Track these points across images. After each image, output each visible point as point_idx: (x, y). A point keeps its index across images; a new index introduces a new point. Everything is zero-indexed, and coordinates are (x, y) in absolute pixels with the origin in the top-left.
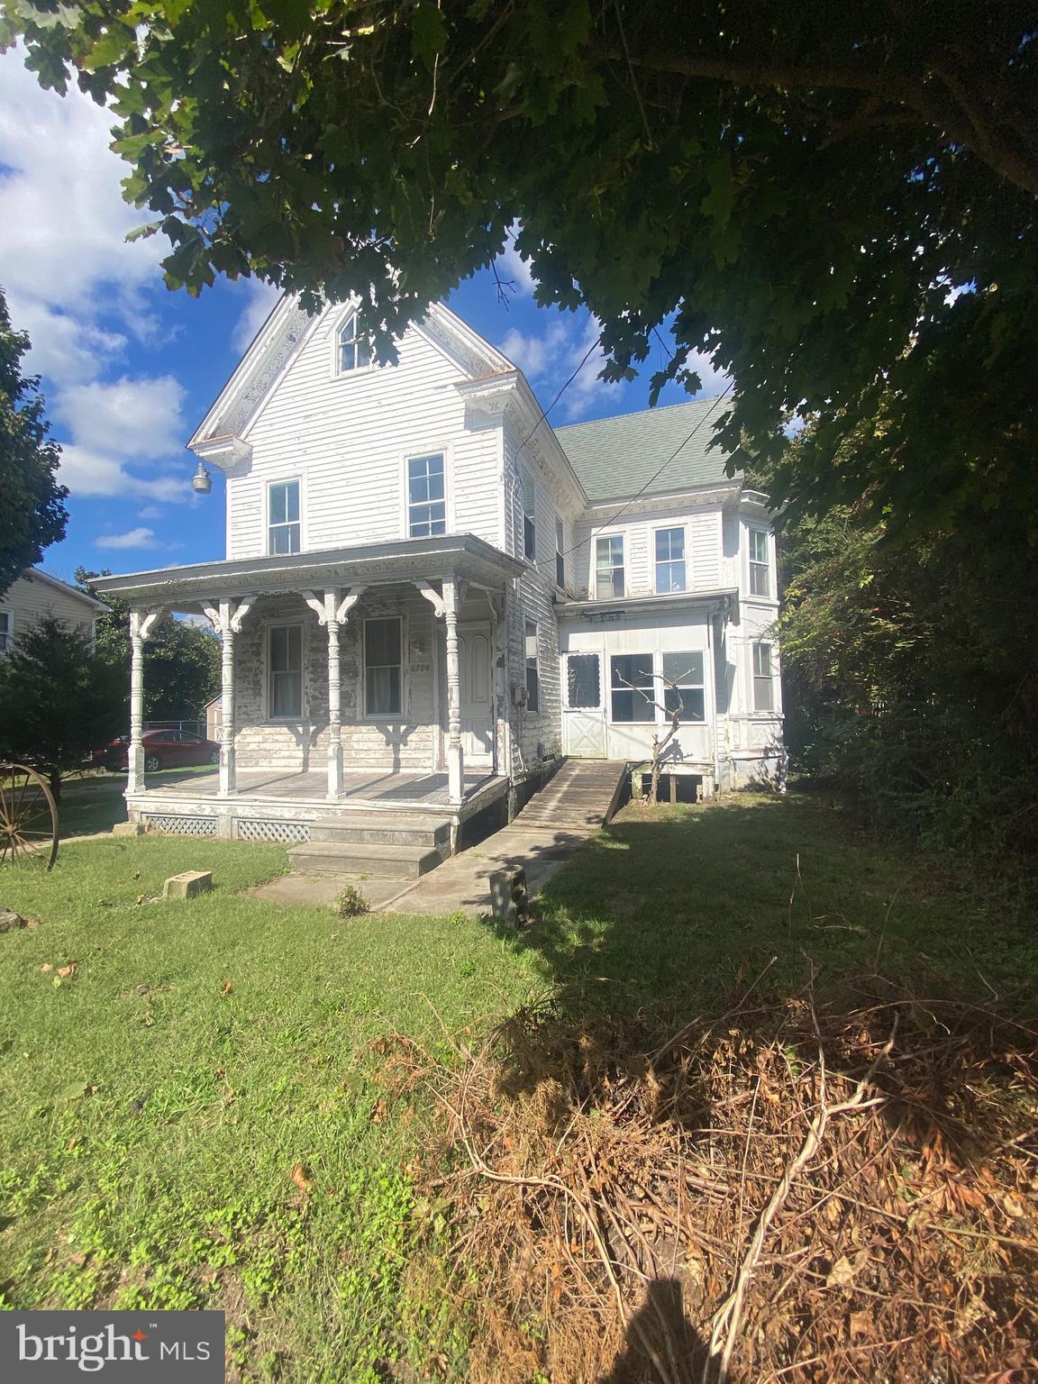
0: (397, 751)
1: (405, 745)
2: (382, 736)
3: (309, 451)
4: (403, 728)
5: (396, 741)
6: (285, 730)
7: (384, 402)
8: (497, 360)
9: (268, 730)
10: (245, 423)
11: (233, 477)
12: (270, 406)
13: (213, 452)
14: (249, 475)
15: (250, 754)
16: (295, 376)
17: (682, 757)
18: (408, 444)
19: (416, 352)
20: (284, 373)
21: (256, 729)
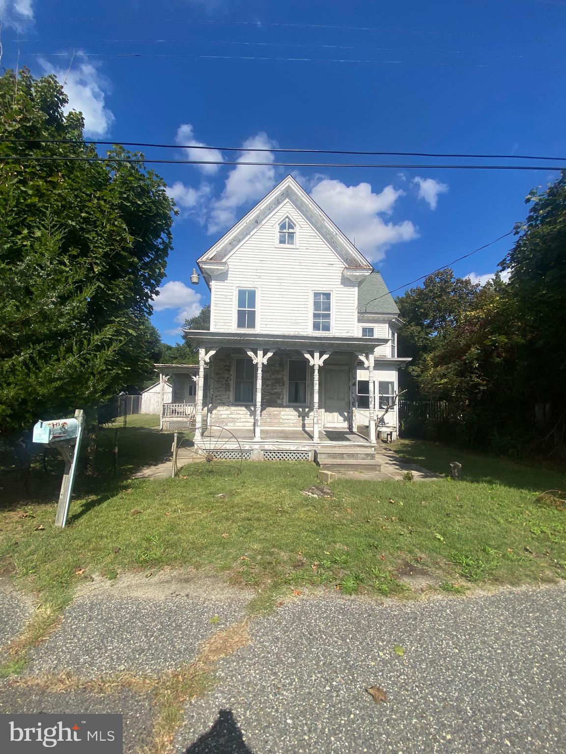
0: (303, 420)
1: (308, 417)
2: (296, 413)
3: (262, 277)
4: (307, 410)
5: (303, 416)
6: (244, 408)
7: (303, 264)
8: (364, 262)
9: (233, 408)
10: (225, 256)
11: (215, 280)
12: (239, 250)
13: (212, 267)
14: (226, 281)
15: (222, 420)
16: (255, 240)
17: (385, 424)
18: (314, 285)
19: (319, 246)
20: (249, 236)
21: (226, 407)
